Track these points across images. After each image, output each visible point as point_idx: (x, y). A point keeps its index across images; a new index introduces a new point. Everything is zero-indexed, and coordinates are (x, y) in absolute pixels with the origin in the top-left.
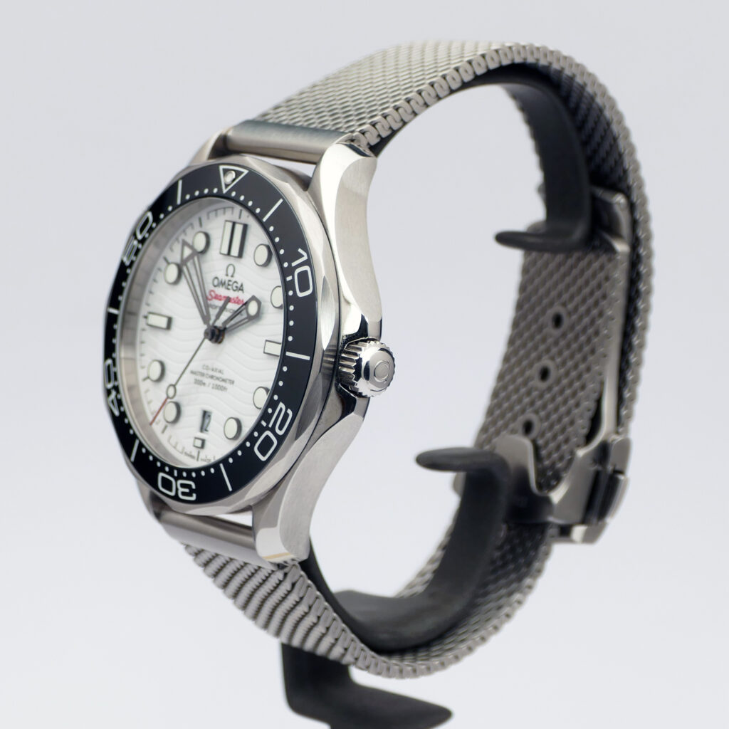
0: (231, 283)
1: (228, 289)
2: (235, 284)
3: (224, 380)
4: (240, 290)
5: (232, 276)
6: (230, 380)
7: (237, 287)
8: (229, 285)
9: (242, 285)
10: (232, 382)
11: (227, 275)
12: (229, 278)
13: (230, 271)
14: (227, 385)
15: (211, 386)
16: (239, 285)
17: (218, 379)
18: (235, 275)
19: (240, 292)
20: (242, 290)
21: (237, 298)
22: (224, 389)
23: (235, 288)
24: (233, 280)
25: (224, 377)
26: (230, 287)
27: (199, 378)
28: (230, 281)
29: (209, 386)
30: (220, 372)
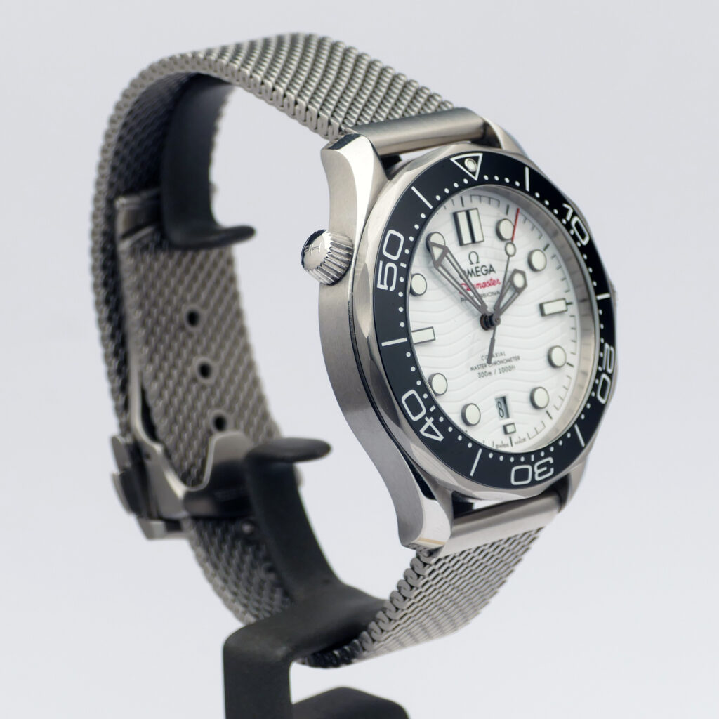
0: (478, 269)
1: (478, 276)
2: (484, 268)
3: (508, 361)
4: (490, 271)
5: (478, 262)
6: (514, 358)
7: (486, 270)
8: (477, 272)
9: (491, 266)
10: (517, 358)
11: (472, 263)
12: (475, 265)
13: (474, 258)
14: (514, 363)
15: (498, 371)
16: (488, 268)
17: (502, 362)
18: (480, 260)
19: (492, 273)
20: (493, 271)
21: (491, 280)
22: (513, 367)
23: (485, 272)
24: (480, 265)
25: (508, 357)
26: (479, 273)
27: (481, 370)
28: (476, 268)
29: (495, 373)
30: (501, 354)
